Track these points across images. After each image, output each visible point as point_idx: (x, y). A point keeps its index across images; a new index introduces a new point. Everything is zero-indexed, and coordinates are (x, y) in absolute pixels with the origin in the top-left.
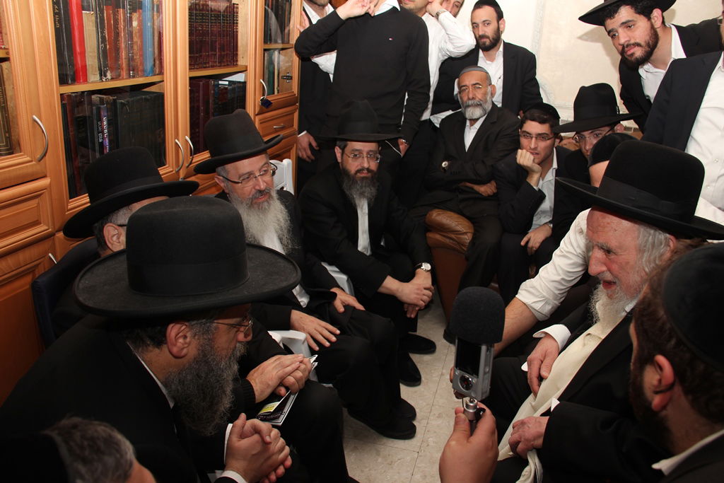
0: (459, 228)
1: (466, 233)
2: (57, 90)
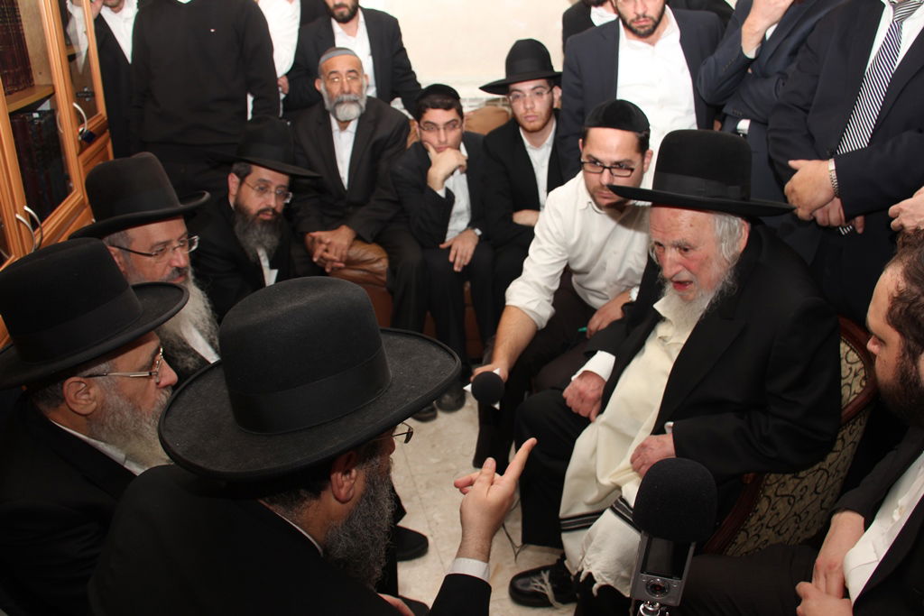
0: (370, 256)
1: (379, 260)
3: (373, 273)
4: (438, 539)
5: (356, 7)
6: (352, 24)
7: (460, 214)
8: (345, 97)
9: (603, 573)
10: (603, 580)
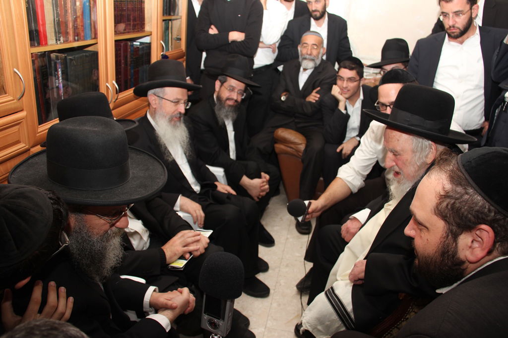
0: (297, 141)
1: (301, 144)
2: (29, 50)
3: (298, 151)
4: (276, 292)
5: (324, 12)
6: (321, 21)
7: (354, 129)
8: (308, 57)
9: (308, 323)
10: (306, 327)
